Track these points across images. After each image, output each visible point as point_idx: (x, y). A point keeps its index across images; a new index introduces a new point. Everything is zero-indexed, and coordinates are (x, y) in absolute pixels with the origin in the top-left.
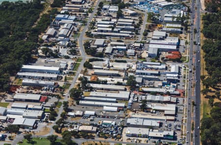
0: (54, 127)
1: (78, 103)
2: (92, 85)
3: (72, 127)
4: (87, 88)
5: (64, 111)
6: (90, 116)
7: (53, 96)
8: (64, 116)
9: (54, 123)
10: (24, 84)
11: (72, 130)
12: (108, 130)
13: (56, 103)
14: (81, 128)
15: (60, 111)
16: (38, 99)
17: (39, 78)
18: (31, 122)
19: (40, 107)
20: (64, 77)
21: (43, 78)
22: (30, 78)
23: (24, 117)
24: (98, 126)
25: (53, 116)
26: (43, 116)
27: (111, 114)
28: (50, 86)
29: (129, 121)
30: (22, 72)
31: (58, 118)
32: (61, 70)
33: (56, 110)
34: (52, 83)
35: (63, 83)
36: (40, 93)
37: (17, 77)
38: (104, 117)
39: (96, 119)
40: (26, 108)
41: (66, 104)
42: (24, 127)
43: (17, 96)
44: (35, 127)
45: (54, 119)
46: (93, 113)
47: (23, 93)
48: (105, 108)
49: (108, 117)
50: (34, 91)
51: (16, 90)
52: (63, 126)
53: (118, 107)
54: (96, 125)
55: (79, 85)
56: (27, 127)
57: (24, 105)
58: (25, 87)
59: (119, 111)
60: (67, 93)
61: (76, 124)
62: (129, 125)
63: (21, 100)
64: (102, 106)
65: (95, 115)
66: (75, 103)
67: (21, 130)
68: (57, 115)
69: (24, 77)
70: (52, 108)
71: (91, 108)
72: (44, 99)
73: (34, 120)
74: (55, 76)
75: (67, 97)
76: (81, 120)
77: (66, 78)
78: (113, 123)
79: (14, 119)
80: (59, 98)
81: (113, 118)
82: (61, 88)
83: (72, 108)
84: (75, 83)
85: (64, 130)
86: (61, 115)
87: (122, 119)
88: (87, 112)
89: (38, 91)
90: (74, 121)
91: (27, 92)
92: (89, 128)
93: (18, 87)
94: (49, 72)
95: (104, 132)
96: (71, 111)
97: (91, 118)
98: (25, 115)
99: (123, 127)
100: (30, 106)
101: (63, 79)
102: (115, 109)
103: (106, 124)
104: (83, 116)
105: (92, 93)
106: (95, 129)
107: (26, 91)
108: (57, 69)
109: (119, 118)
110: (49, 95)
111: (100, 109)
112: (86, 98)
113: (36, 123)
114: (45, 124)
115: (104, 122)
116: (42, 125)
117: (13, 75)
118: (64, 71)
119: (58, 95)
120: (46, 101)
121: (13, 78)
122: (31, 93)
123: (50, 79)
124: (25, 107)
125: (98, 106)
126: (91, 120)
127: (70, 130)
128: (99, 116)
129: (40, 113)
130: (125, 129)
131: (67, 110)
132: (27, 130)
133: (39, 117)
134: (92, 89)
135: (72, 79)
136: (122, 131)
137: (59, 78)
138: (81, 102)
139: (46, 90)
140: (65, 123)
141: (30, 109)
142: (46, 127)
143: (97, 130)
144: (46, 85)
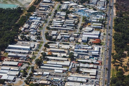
0: (25, 81)
1: (40, 68)
2: (48, 57)
3: (35, 81)
4: (45, 59)
5: (31, 72)
6: (47, 75)
7: (25, 63)
8: (31, 75)
9: (25, 79)
10: (9, 56)
11: (36, 83)
12: (56, 83)
13: (27, 67)
14: (41, 82)
15: (29, 71)
16: (17, 65)
17: (18, 53)
18: (12, 78)
19: (18, 69)
20: (32, 52)
21: (20, 53)
22: (12, 52)
23: (8, 75)
24: (51, 81)
25: (25, 74)
26: (19, 74)
27: (59, 74)
28: (24, 57)
29: (69, 78)
30: (8, 49)
31: (28, 76)
32: (31, 49)
33: (27, 71)
34: (25, 55)
35: (32, 56)
36: (18, 61)
37: (5, 52)
38: (54, 76)
39: (50, 77)
40: (10, 70)
41: (33, 68)
42: (7, 81)
43: (4, 63)
44: (14, 81)
45: (25, 77)
46: (48, 73)
47: (8, 61)
48: (56, 71)
49: (57, 76)
50: (14, 60)
51: (4, 59)
52: (30, 81)
53: (63, 70)
55: (41, 57)
56: (10, 81)
57: (8, 68)
58: (10, 58)
59: (63, 72)
60: (34, 62)
61: (38, 79)
62: (69, 81)
63: (6, 65)
64: (54, 69)
65: (50, 74)
66: (38, 67)
67: (6, 82)
68: (27, 74)
69: (9, 52)
70: (24, 70)
71: (47, 70)
72: (20, 65)
73: (14, 77)
74: (27, 51)
75: (33, 64)
76: (41, 77)
78: (60, 80)
79: (2, 76)
80: (29, 64)
81: (60, 76)
82: (30, 59)
83: (36, 70)
84: (39, 56)
85: (31, 83)
86: (30, 74)
87: (65, 77)
88: (45, 73)
89: (17, 60)
90: (37, 78)
91: (11, 61)
92: (46, 82)
93: (5, 57)
94: (24, 49)
95: (54, 84)
96: (35, 72)
97: (47, 76)
98: (8, 73)
99: (65, 82)
100: (12, 68)
101: (32, 54)
102: (61, 71)
103: (55, 80)
104: (42, 75)
105: (48, 62)
106: (49, 82)
107: (10, 60)
108: (29, 47)
109: (63, 76)
110: (23, 62)
111: (53, 71)
112: (45, 65)
113: (15, 78)
114: (20, 79)
115: (55, 78)
116: (18, 80)
117: (2, 50)
118: (33, 49)
119: (28, 63)
120: (22, 66)
121: (2, 52)
122: (13, 61)
123: (25, 53)
124: (9, 69)
125: (51, 69)
127: (34, 83)
128: (52, 75)
129: (17, 73)
130: (66, 83)
132: (9, 82)
133: (17, 75)
134: (48, 60)
135: (37, 53)
136: (64, 84)
137: (29, 53)
138: (42, 67)
139: (22, 59)
140: (32, 79)
141: (11, 70)
142: (20, 81)
143: (50, 84)
144: (22, 57)
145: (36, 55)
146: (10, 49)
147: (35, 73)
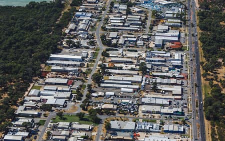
0: (81, 106)
1: (99, 86)
2: (110, 71)
3: (96, 106)
4: (106, 73)
5: (88, 92)
6: (111, 96)
7: (78, 79)
8: (89, 97)
9: (80, 102)
10: (53, 70)
11: (97, 108)
12: (126, 108)
13: (81, 86)
14: (104, 106)
15: (85, 92)
16: (66, 82)
17: (65, 65)
18: (61, 102)
19: (68, 89)
20: (86, 64)
21: (68, 65)
22: (57, 65)
23: (55, 98)
24: (118, 105)
25: (80, 96)
26: (71, 96)
27: (127, 94)
28: (75, 72)
29: (143, 100)
30: (50, 60)
31: (84, 98)
32: (83, 59)
33: (81, 92)
34: (76, 69)
35: (86, 69)
36: (67, 78)
37: (47, 64)
38: (122, 97)
39: (116, 98)
40: (56, 90)
41: (90, 86)
42: (55, 106)
43: (47, 80)
44: (65, 106)
45: (80, 99)
46: (112, 93)
47: (53, 77)
48: (123, 89)
49: (125, 97)
50: (61, 76)
51: (46, 75)
52: (88, 105)
53: (134, 88)
54: (116, 104)
55: (99, 71)
56: (59, 106)
57: (54, 88)
58: (54, 73)
59: (134, 92)
60: (89, 77)
61: (99, 103)
62: (143, 104)
63: (51, 84)
64: (120, 88)
65: (115, 95)
66: (97, 85)
67: (53, 108)
68: (82, 96)
69: (53, 64)
70: (78, 90)
71: (110, 89)
72: (71, 83)
73: (64, 100)
74: (78, 63)
75: (90, 81)
76: (103, 100)
77: (88, 65)
78: (131, 102)
79: (47, 99)
80: (83, 81)
81: (130, 97)
82: (84, 73)
83: (95, 89)
84: (95, 69)
85: (89, 108)
86: (86, 96)
87: (137, 99)
88: (108, 93)
89: (65, 76)
90: (97, 100)
91: (56, 77)
92: (111, 106)
93: (48, 73)
94: (73, 60)
95: (123, 109)
96: (94, 92)
97: (112, 98)
98: (56, 96)
99: (139, 105)
100: (60, 88)
101: (86, 66)
102: (131, 90)
103: (124, 103)
104: (104, 96)
105: (110, 77)
106: (115, 107)
107: (55, 76)
108: (80, 57)
109: (135, 97)
110: (75, 79)
111: (118, 90)
112: (106, 81)
113: (65, 102)
114: (73, 103)
115: (123, 101)
116: (71, 104)
117: (43, 63)
118: (86, 59)
119: (82, 79)
120: (73, 84)
121: (43, 66)
122: (59, 77)
123: (75, 66)
125: (116, 88)
126: (112, 100)
127: (94, 108)
128: (118, 97)
129: (69, 94)
130: (140, 106)
131: (91, 91)
132: (59, 108)
133: (67, 98)
134: (110, 74)
135: (93, 66)
136: (138, 108)
137: (82, 65)
138: (102, 85)
139: (72, 75)
140: (90, 102)
141: (60, 91)
142: (74, 106)
143: (117, 108)
144: (71, 71)
145: (92, 68)
146: (53, 60)
147: (94, 94)
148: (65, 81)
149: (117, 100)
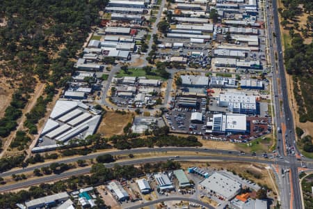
0: (147, 59)
1: (166, 36)
2: (177, 18)
3: (164, 58)
4: (172, 21)
5: (154, 44)
6: (179, 47)
7: (142, 29)
8: (155, 48)
9: (146, 55)
10: (113, 18)
11: (165, 61)
12: (197, 61)
13: (145, 36)
14: (172, 59)
15: (151, 43)
16: (128, 32)
17: (126, 12)
18: (125, 54)
19: (132, 40)
20: (150, 11)
21: (130, 13)
22: (117, 12)
23: (117, 49)
24: (188, 57)
25: (144, 48)
26: (135, 48)
27: (198, 46)
28: (138, 20)
29: (216, 52)
30: (110, 6)
31: (150, 50)
32: (146, 5)
33: (146, 43)
34: (139, 16)
35: (149, 16)
36: (129, 27)
37: (106, 11)
38: (192, 48)
39: (185, 50)
40: (119, 41)
41: (155, 36)
42: (119, 58)
43: (108, 30)
44: (129, 59)
45: (145, 51)
46: (181, 45)
47: (114, 26)
48: (192, 40)
49: (196, 49)
50: (123, 25)
51: (106, 23)
52: (155, 58)
53: (205, 39)
54: (185, 57)
55: (164, 18)
56: (122, 59)
57: (116, 38)
58: (114, 21)
59: (205, 42)
60: (154, 26)
61: (167, 55)
62: (216, 56)
63: (112, 34)
64: (189, 38)
65: (184, 47)
66: (163, 35)
67: (116, 61)
68: (147, 47)
69: (112, 11)
70: (142, 40)
71: (179, 40)
72: (134, 32)
73: (128, 52)
74: (141, 10)
75: (155, 30)
76: (170, 51)
77: (152, 12)
78: (202, 54)
79: (108, 51)
80: (147, 31)
81: (200, 49)
82: (148, 21)
83: (160, 40)
84: (160, 17)
85: (156, 61)
86: (152, 48)
87: (209, 51)
88: (176, 44)
89: (126, 25)
90: (164, 52)
91: (117, 26)
92: (180, 59)
93: (108, 21)
94: (135, 6)
95: (194, 62)
96: (160, 43)
97: (180, 50)
98: (118, 47)
99: (211, 57)
100: (122, 39)
101: (149, 13)
102: (202, 41)
103: (193, 55)
104: (173, 48)
105: (178, 26)
106: (185, 60)
107: (115, 24)
108: (142, 3)
109: (206, 49)
110: (137, 28)
111: (187, 41)
112: (173, 31)
113: (129, 54)
114: (138, 56)
115: (193, 53)
116: (135, 57)
117: (101, 10)
118: (149, 5)
119: (146, 29)
120: (136, 34)
121: (101, 13)
122: (121, 26)
123: (137, 13)
124: (117, 39)
125: (185, 38)
126: (181, 52)
127: (162, 61)
128: (188, 48)
129: (132, 46)
130: (213, 59)
131: (157, 42)
132: (123, 62)
133: (131, 49)
134: (177, 22)
135: (157, 13)
136: (210, 61)
137: (145, 12)
138: (169, 35)
139: (134, 23)
140: (156, 54)
141: (122, 42)
142: (139, 59)
143: (187, 62)
144: (134, 19)
145: (156, 15)
146: (112, 6)
147: (160, 45)
148: (127, 30)
149: (186, 52)
